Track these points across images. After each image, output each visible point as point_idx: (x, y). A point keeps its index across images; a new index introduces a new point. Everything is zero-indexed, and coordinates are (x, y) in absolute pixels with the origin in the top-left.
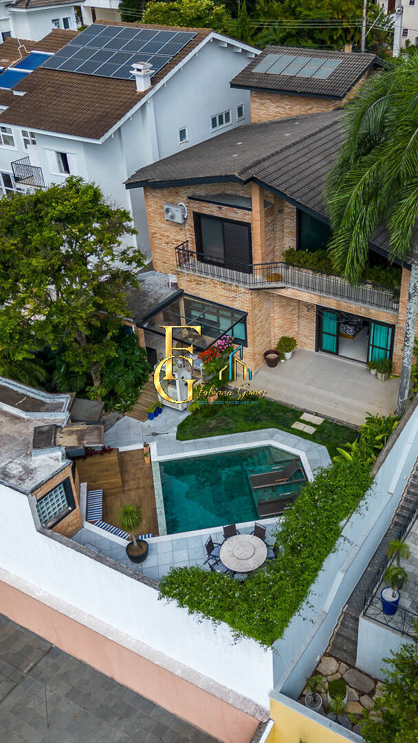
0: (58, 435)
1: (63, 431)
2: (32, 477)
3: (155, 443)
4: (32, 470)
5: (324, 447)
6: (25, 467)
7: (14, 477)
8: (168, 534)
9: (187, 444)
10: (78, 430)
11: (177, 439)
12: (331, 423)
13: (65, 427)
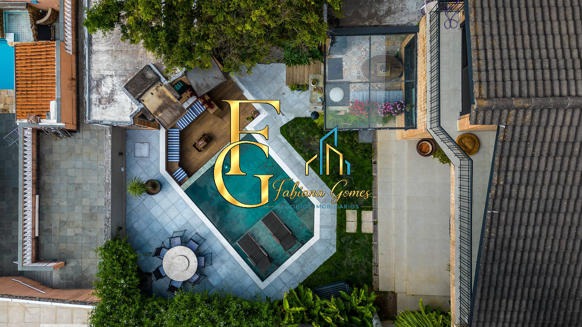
0: (153, 90)
1: (161, 88)
2: (106, 107)
3: (267, 114)
4: (113, 100)
5: (334, 250)
6: (113, 92)
7: (99, 94)
8: (185, 192)
9: (280, 140)
10: (169, 98)
11: (282, 129)
12: (371, 241)
13: (165, 86)
